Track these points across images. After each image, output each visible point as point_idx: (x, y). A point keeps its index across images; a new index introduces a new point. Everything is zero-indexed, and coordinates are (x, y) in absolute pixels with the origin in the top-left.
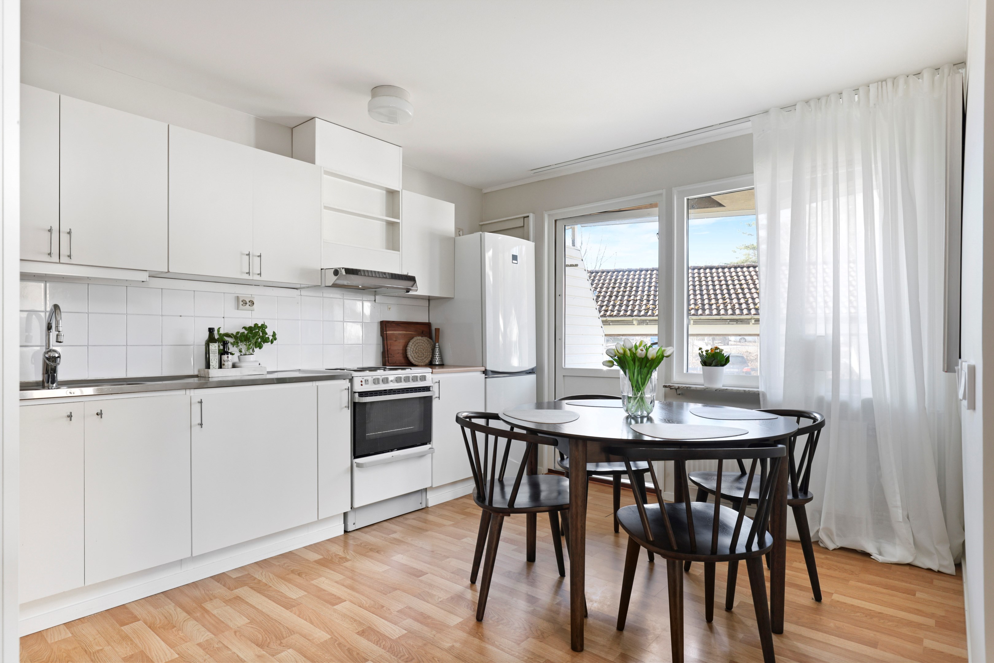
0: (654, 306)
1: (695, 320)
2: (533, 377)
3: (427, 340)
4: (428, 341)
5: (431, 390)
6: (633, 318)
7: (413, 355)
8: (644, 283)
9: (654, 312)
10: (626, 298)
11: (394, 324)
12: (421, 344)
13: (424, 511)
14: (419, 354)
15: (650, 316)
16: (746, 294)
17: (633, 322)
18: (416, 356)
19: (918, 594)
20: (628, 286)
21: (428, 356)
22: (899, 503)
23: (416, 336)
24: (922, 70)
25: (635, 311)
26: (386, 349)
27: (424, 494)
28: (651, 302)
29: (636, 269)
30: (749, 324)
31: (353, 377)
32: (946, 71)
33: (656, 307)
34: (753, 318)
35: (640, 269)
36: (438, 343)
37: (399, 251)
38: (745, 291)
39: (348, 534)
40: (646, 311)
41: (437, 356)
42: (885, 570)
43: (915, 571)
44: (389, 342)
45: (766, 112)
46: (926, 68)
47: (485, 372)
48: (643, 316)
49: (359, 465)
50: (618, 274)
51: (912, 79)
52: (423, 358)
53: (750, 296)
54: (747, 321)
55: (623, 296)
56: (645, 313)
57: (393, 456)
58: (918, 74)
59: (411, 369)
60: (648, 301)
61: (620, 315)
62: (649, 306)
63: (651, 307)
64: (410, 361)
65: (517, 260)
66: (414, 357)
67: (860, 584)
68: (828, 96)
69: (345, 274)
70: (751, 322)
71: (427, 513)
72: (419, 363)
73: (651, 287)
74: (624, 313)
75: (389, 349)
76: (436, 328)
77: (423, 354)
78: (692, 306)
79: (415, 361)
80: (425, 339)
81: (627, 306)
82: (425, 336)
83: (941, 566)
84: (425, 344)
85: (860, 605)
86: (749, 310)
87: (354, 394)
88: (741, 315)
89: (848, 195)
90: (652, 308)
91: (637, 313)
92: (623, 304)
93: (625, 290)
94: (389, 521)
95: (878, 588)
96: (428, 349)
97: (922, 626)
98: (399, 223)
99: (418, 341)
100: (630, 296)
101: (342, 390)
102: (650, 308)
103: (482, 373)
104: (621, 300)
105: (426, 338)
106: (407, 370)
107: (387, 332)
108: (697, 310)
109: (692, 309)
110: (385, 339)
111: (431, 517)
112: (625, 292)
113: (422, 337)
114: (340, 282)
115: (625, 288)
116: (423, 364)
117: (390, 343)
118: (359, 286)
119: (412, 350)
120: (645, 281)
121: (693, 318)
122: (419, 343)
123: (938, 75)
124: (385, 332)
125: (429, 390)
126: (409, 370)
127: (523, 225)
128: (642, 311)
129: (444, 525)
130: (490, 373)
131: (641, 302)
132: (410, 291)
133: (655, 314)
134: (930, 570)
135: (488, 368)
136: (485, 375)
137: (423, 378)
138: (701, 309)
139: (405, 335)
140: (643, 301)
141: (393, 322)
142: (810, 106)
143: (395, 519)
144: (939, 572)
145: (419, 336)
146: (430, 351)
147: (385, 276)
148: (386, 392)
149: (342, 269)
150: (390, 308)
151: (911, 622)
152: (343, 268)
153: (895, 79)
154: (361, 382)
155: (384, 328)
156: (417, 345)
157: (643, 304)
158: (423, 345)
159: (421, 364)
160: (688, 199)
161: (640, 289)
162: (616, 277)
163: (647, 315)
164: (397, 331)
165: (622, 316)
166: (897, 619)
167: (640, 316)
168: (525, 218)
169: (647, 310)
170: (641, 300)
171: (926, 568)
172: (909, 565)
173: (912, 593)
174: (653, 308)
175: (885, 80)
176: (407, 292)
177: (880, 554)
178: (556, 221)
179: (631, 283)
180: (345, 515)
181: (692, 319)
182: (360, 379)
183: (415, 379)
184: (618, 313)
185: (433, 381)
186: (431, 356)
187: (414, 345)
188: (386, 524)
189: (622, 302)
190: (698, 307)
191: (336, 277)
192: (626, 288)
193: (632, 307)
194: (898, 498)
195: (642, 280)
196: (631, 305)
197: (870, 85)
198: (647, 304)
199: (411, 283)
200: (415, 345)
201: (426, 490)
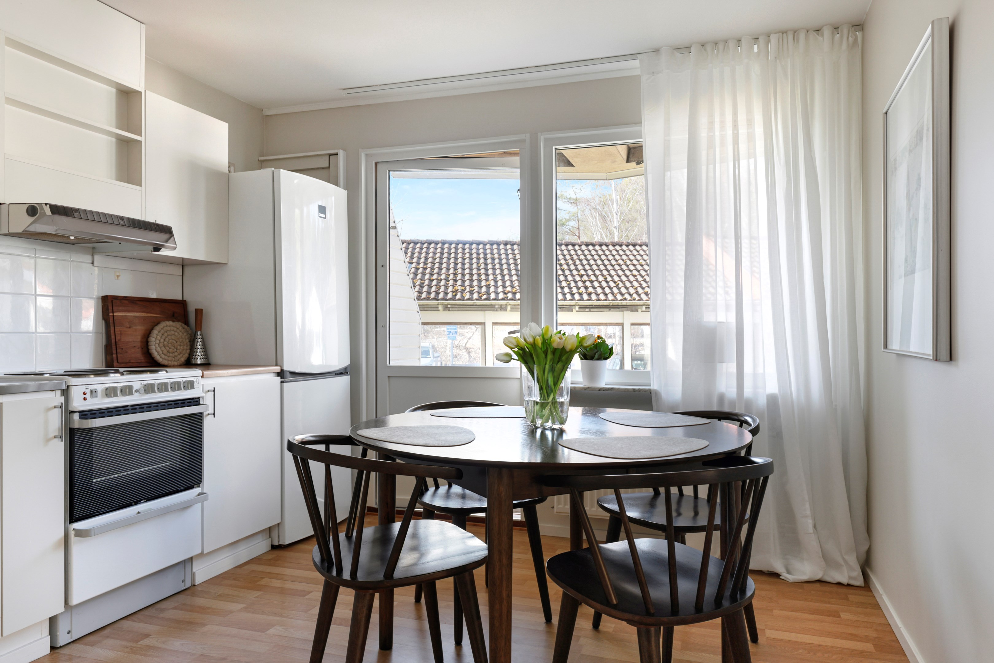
0: (463, 288)
1: (512, 305)
2: (345, 380)
3: (181, 326)
4: (183, 328)
5: (201, 402)
6: (439, 301)
7: (159, 349)
8: (449, 259)
9: (464, 295)
10: (427, 276)
11: (126, 302)
12: (173, 332)
13: (188, 592)
14: (170, 348)
15: (459, 299)
16: (567, 276)
17: (438, 307)
18: (165, 351)
19: (844, 616)
20: (428, 262)
21: (184, 351)
22: (808, 512)
23: (164, 321)
24: (822, 27)
25: (440, 293)
26: (113, 341)
27: (188, 566)
28: (459, 283)
29: (437, 241)
30: (573, 311)
31: (68, 386)
32: (845, 31)
33: (466, 289)
34: (577, 304)
35: (442, 241)
36: (201, 331)
37: (141, 185)
38: (566, 272)
39: (57, 651)
40: (454, 294)
41: (199, 351)
42: (800, 590)
43: (826, 588)
44: (117, 329)
45: (657, 51)
46: (826, 25)
47: (281, 374)
48: (450, 299)
49: (80, 534)
50: (415, 246)
51: (812, 35)
52: (176, 354)
53: (572, 279)
54: (569, 307)
55: (424, 274)
56: (453, 296)
57: (139, 513)
58: (818, 31)
59: (167, 371)
60: (455, 281)
61: (422, 297)
62: (457, 287)
63: (460, 288)
64: (155, 359)
65: (325, 213)
66: (161, 352)
67: (785, 613)
68: (726, 41)
69: (50, 214)
70: (575, 309)
71: (193, 595)
72: (170, 362)
73: (457, 264)
74: (427, 296)
75: (119, 340)
76: (196, 308)
77: (177, 349)
78: (509, 289)
79: (163, 359)
80: (178, 325)
81: (430, 286)
82: (178, 321)
83: (850, 578)
84: (178, 333)
85: (797, 640)
86: (573, 295)
87: (71, 414)
88: (564, 300)
89: (749, 158)
90: (461, 290)
91: (444, 296)
92: (425, 284)
93: (425, 267)
94: (131, 617)
95: (803, 614)
96: (184, 340)
97: (865, 654)
98: (141, 142)
99: (168, 328)
100: (432, 275)
101: (49, 409)
102: (458, 290)
103: (276, 375)
104: (421, 279)
105: (180, 323)
106: (160, 373)
107: (115, 314)
108: (514, 294)
109: (509, 292)
110: (112, 325)
111: (200, 601)
112: (425, 269)
113: (173, 321)
114: (40, 228)
115: (425, 263)
116: (176, 363)
117: (120, 331)
118: (68, 238)
119: (158, 342)
120: (450, 256)
121: (510, 303)
122: (170, 331)
123: (838, 35)
124: (111, 314)
125: (197, 403)
126: (165, 372)
127: (327, 165)
128: (448, 293)
129: (231, 612)
130: (288, 374)
131: (447, 283)
132: (163, 249)
133: (466, 298)
134: (839, 584)
135: (286, 368)
136: (281, 378)
137: (190, 385)
138: (519, 292)
139: (144, 318)
140: (449, 281)
141: (125, 298)
142: (705, 50)
143: (142, 613)
144: (848, 585)
145: (168, 321)
146: (187, 344)
147: (122, 222)
148: (128, 410)
149: (44, 205)
150: (118, 276)
151: (853, 650)
152: (46, 204)
153: (795, 32)
154: (84, 394)
155: (110, 308)
156: (166, 334)
157: (449, 285)
158: (176, 334)
159: (172, 363)
160: (556, 149)
161: (444, 265)
162: (412, 250)
163: (455, 298)
164: (132, 311)
165: (424, 299)
166: (838, 649)
167: (447, 300)
168: (331, 157)
169: (455, 292)
170: (447, 280)
171: (835, 582)
172: (819, 581)
173: (836, 614)
174: (463, 290)
175: (786, 32)
176: (155, 251)
177: (789, 572)
178: (376, 164)
179: (432, 257)
180: (53, 621)
181: (510, 305)
182: (83, 389)
183: (176, 386)
184: (420, 296)
185: (204, 389)
186: (188, 351)
187: (160, 334)
188: (127, 624)
189: (423, 282)
190: (516, 289)
191: (32, 219)
192: (427, 264)
193: (436, 288)
194: (807, 506)
195: (446, 255)
196: (435, 285)
197: (772, 36)
198: (455, 285)
199: (165, 236)
200: (163, 335)
201: (191, 559)
